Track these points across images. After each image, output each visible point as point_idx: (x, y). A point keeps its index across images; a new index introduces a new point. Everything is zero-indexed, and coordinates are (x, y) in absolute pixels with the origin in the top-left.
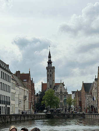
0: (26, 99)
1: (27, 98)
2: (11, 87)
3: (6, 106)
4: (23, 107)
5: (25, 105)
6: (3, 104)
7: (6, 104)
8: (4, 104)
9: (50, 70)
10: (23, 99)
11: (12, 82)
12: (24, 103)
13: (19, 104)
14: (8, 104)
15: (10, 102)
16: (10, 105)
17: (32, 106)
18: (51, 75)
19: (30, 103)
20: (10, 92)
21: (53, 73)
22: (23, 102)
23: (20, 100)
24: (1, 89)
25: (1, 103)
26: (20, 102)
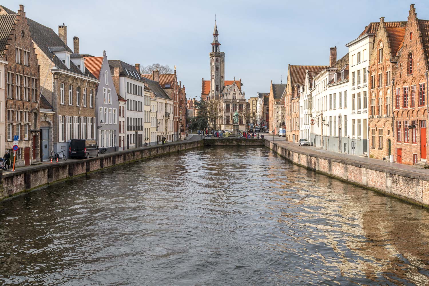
0: (169, 118)
1: (171, 115)
2: (143, 104)
3: (136, 133)
4: (164, 130)
5: (168, 127)
6: (131, 130)
7: (136, 130)
8: (134, 130)
9: (216, 58)
10: (164, 118)
11: (145, 96)
12: (166, 124)
13: (157, 127)
14: (139, 130)
15: (142, 127)
16: (142, 130)
17: (180, 127)
18: (217, 68)
19: (177, 122)
20: (141, 111)
21: (221, 65)
22: (164, 122)
23: (159, 121)
24: (128, 109)
25: (128, 130)
26: (158, 123)
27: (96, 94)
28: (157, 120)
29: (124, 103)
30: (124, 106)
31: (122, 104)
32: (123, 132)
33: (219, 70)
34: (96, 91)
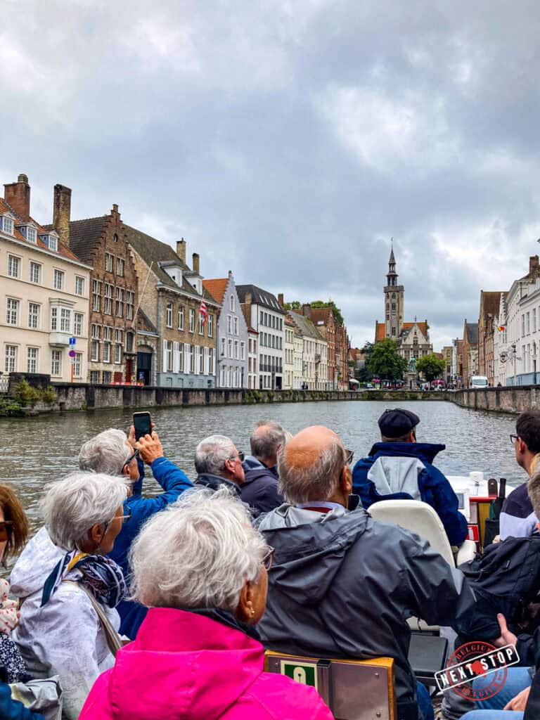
0: (320, 362)
1: (324, 359)
2: (283, 340)
3: (273, 375)
4: (314, 377)
5: (319, 373)
6: (265, 370)
7: (273, 370)
8: (269, 371)
9: (392, 293)
10: (314, 361)
11: (286, 330)
12: (316, 368)
13: (303, 370)
14: (277, 371)
15: (281, 368)
16: (281, 372)
18: (394, 307)
19: (333, 369)
20: (281, 349)
21: (398, 302)
22: (313, 366)
23: (306, 363)
24: (261, 345)
25: (261, 369)
26: (305, 366)
27: (217, 322)
28: (303, 362)
29: (255, 336)
30: (256, 339)
31: (253, 337)
32: (255, 371)
33: (397, 308)
34: (218, 318)
